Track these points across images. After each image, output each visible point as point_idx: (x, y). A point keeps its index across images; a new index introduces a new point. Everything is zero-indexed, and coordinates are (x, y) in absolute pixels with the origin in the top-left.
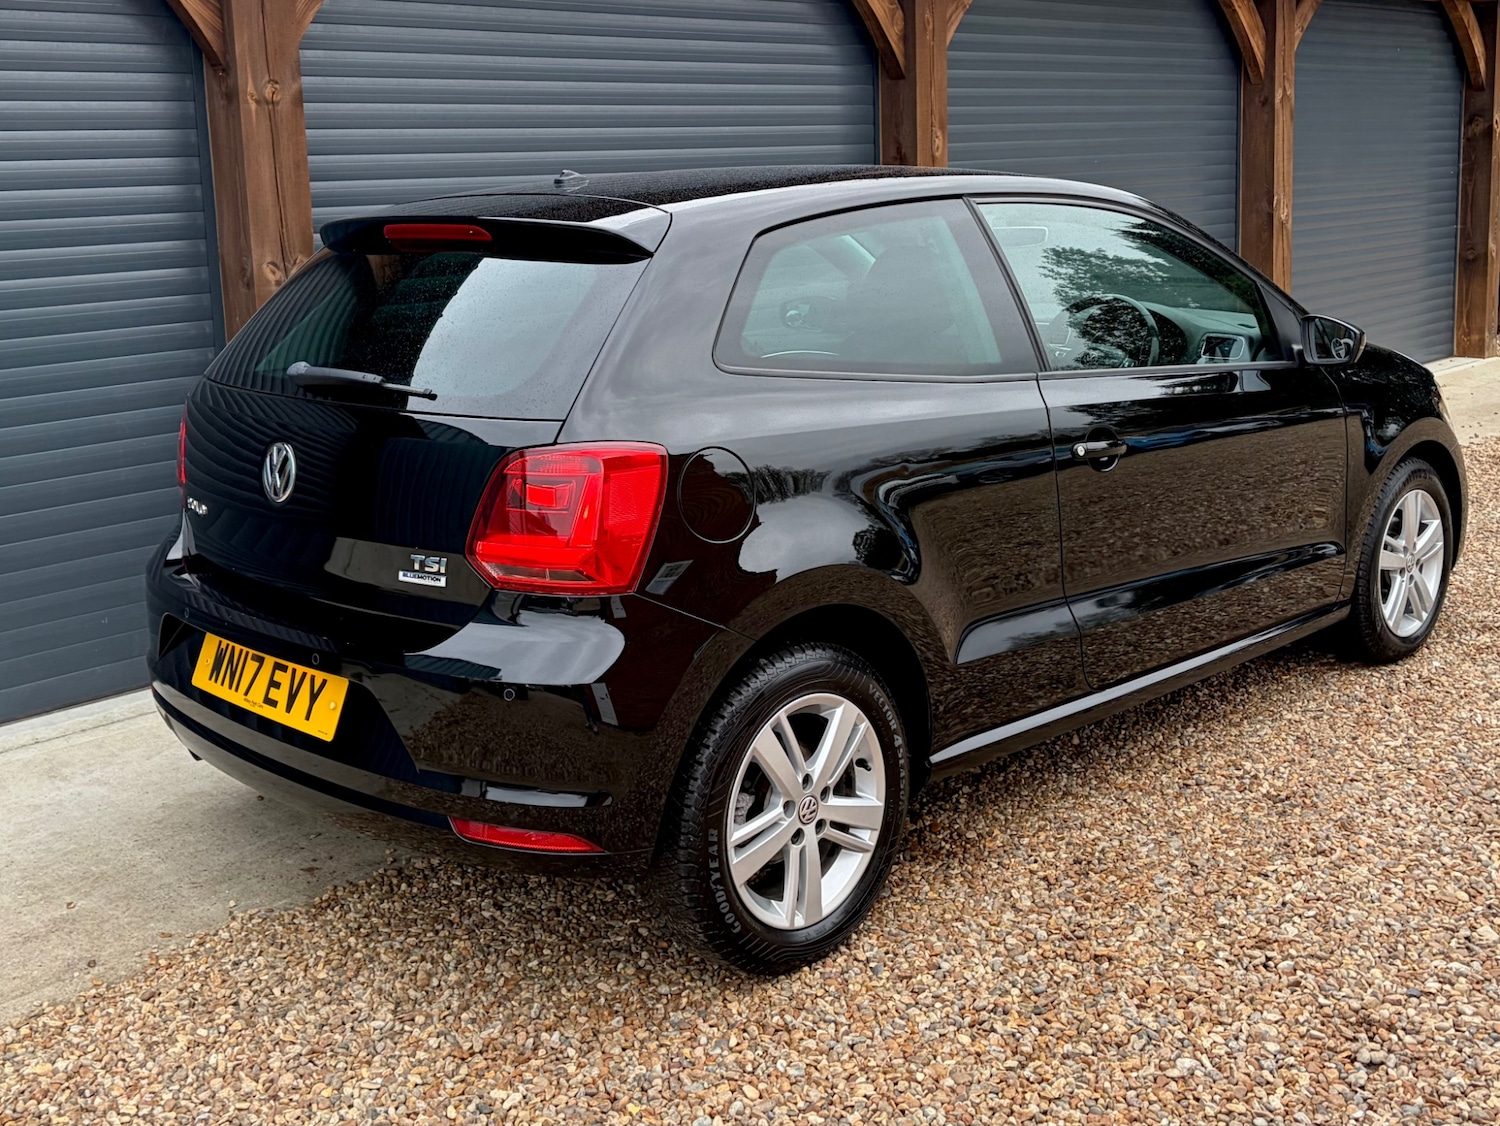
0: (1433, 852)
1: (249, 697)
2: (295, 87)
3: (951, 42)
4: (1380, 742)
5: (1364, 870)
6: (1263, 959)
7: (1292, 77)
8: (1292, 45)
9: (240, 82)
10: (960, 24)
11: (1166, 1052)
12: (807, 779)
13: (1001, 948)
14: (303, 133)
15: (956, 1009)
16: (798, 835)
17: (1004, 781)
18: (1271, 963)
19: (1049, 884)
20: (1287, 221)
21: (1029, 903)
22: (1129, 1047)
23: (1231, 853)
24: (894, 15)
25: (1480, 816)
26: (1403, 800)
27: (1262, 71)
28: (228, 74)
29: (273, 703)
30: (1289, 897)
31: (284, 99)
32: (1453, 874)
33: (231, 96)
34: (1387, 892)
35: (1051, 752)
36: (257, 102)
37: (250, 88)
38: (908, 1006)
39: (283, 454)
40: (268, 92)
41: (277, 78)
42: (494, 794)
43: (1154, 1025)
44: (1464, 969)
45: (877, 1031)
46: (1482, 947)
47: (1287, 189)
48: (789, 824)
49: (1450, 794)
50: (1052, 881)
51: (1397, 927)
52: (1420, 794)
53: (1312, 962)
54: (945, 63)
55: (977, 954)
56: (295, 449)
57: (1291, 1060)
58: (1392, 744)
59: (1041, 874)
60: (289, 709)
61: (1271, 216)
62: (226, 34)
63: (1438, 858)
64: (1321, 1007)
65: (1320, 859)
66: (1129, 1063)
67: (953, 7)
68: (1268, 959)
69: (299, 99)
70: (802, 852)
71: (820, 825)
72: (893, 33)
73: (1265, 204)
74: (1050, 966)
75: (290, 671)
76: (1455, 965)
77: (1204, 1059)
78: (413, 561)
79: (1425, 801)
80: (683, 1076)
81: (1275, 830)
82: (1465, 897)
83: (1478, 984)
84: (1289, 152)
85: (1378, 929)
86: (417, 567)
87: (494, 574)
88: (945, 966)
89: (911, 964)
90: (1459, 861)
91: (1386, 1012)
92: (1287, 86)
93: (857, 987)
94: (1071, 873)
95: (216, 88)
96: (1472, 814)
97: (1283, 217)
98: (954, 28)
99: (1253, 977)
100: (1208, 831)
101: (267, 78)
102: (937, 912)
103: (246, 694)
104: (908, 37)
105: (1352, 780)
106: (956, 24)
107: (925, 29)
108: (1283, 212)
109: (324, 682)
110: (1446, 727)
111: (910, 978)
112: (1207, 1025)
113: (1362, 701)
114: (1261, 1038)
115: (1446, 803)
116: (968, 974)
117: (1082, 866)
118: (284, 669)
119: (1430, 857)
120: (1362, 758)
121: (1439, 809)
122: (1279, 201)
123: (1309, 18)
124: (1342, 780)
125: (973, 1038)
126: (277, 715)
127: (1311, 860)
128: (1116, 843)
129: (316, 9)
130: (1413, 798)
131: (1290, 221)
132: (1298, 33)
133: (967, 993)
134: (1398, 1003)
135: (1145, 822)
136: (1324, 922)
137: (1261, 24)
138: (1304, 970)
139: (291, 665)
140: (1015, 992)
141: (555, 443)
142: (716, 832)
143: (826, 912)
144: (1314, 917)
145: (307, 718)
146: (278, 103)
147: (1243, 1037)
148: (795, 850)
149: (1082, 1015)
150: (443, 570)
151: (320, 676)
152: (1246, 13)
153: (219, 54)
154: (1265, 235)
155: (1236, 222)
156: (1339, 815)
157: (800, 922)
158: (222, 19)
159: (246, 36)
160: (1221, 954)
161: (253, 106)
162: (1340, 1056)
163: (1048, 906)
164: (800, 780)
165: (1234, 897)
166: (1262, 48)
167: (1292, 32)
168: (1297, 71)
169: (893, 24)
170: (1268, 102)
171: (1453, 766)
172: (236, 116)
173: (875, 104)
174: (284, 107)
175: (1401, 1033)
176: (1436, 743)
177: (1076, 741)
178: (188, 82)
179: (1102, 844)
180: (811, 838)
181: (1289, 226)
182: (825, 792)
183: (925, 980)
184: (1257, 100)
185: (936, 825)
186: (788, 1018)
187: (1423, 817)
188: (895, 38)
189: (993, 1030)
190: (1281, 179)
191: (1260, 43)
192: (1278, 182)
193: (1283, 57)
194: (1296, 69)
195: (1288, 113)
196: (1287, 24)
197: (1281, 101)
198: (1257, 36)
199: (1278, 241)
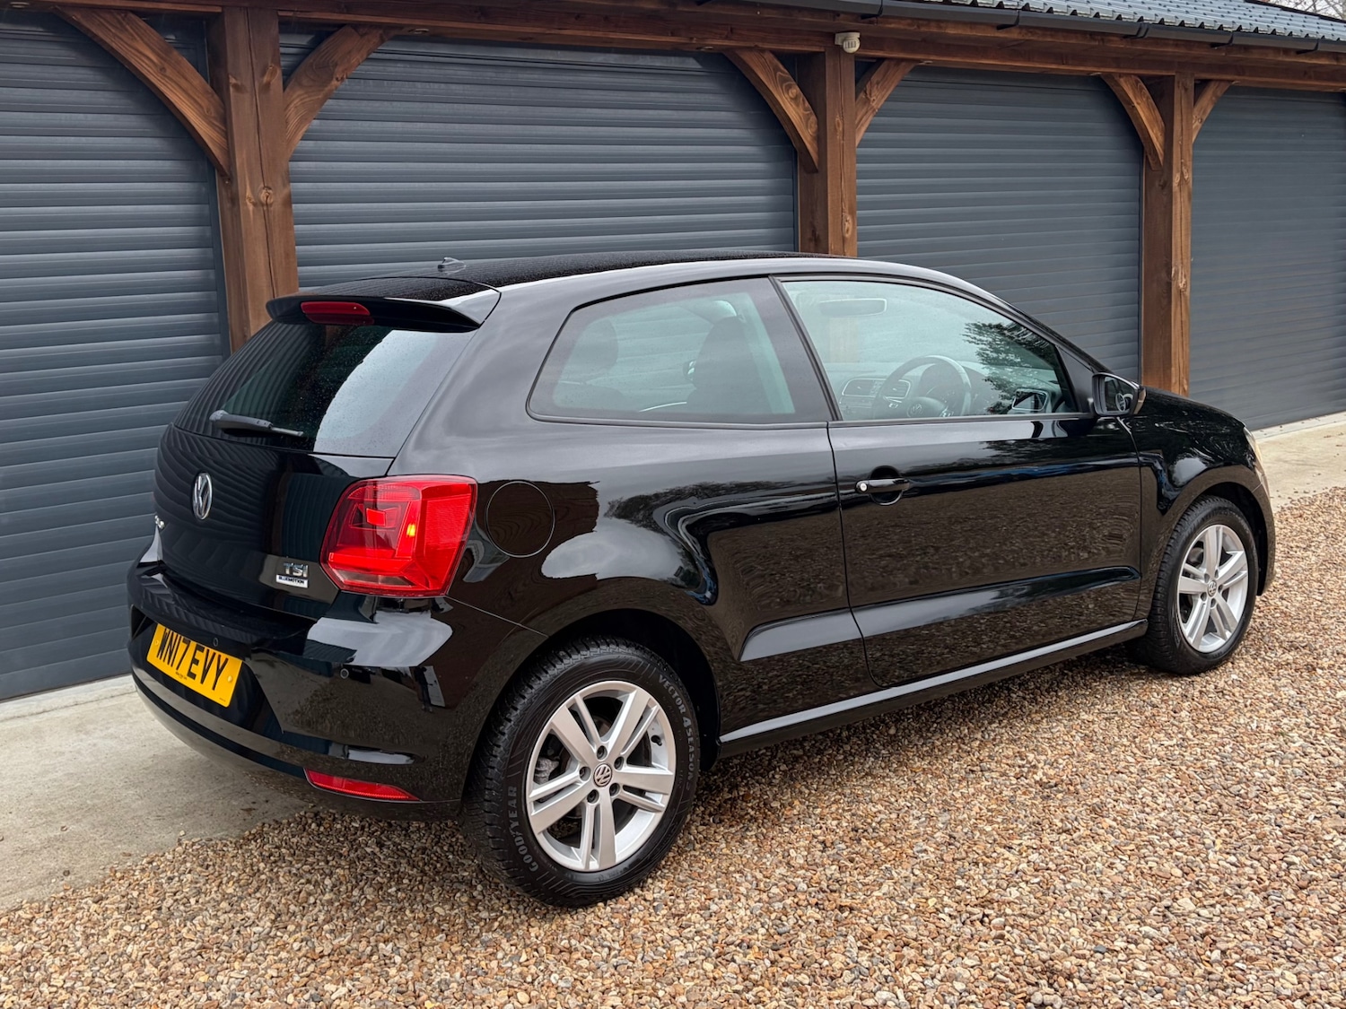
0: (1166, 834)
1: (179, 671)
2: (286, 191)
3: (861, 140)
4: (1156, 741)
5: (1098, 847)
6: (980, 916)
7: (1189, 163)
8: (1190, 136)
9: (239, 188)
10: (870, 125)
11: (870, 985)
12: (602, 750)
13: (764, 896)
14: (292, 228)
15: (710, 942)
16: (593, 796)
17: (819, 762)
18: (986, 919)
19: (825, 846)
20: (1185, 289)
21: (802, 861)
22: (840, 980)
23: (988, 828)
24: (809, 119)
25: (1220, 806)
26: (1156, 790)
27: (1161, 158)
28: (232, 182)
29: (192, 675)
30: (1023, 866)
31: (276, 199)
32: (1176, 853)
33: (234, 200)
34: (1111, 866)
35: (867, 740)
36: (255, 204)
37: (248, 193)
38: (673, 938)
39: (204, 481)
40: (263, 196)
41: (270, 185)
42: (355, 755)
43: (866, 964)
44: (1152, 932)
45: (640, 956)
46: (1177, 915)
47: (1185, 261)
48: (585, 786)
49: (1201, 787)
50: (828, 845)
51: (1108, 894)
52: (1173, 787)
53: (1021, 920)
54: (855, 159)
55: (743, 899)
56: (211, 476)
57: (973, 998)
58: (1166, 743)
59: (821, 838)
60: (202, 682)
61: (1169, 285)
62: (229, 151)
63: (1168, 840)
64: (1015, 956)
65: (1064, 836)
66: (835, 993)
67: (864, 111)
68: (984, 915)
69: (288, 201)
70: (597, 810)
71: (614, 788)
72: (807, 135)
73: (1164, 275)
74: (799, 912)
75: (205, 651)
76: (1145, 929)
77: (900, 993)
78: (285, 567)
79: (1176, 792)
80: (475, 982)
81: (1034, 811)
82: (1179, 873)
83: (1160, 945)
84: (1187, 229)
85: (1092, 896)
86: (288, 572)
87: (342, 579)
88: (714, 908)
89: (687, 905)
90: (1186, 844)
91: (1069, 964)
92: (1185, 171)
93: (638, 921)
94: (846, 839)
95: (224, 193)
96: (1214, 804)
97: (1181, 286)
98: (864, 129)
99: (967, 930)
100: (976, 809)
101: (262, 185)
102: (725, 864)
103: (177, 668)
104: (821, 138)
105: (1118, 773)
106: (866, 126)
107: (836, 130)
108: (1181, 281)
109: (227, 660)
110: (1221, 730)
111: (682, 915)
112: (912, 966)
113: (1154, 706)
114: (954, 978)
115: (1195, 794)
116: (729, 916)
117: (856, 834)
118: (202, 650)
119: (1161, 839)
120: (1135, 754)
121: (1187, 800)
122: (1177, 273)
123: (1209, 111)
124: (1109, 772)
125: (716, 966)
126: (194, 685)
127: (1054, 837)
128: (894, 816)
129: (304, 129)
130: (1166, 789)
131: (1188, 289)
132: (1197, 125)
133: (724, 930)
134: (1083, 957)
135: (925, 800)
136: (1045, 887)
137: (1160, 118)
138: (1012, 926)
139: (206, 648)
140: (762, 931)
141: (386, 476)
142: (515, 789)
143: (619, 859)
144: (1038, 883)
145: (214, 689)
146: (271, 205)
147: (939, 977)
148: (590, 807)
149: (810, 952)
150: (305, 575)
151: (224, 656)
152: (1146, 110)
153: (224, 167)
154: (1165, 303)
155: (1139, 290)
156: (1095, 800)
157: (594, 865)
158: (227, 139)
159: (245, 152)
160: (947, 910)
161: (251, 207)
162: (1016, 997)
163: (816, 864)
164: (595, 751)
165: (977, 864)
166: (1161, 139)
167: (1190, 124)
168: (1194, 158)
169: (807, 126)
170: (1167, 185)
171: (1214, 763)
172: (238, 216)
173: (794, 194)
174: (277, 208)
175: (1076, 981)
176: (1206, 744)
177: (892, 731)
178: (204, 189)
179: (881, 816)
180: (605, 799)
181: (1188, 293)
182: (619, 762)
183: (693, 918)
184: (1157, 184)
185: (749, 795)
186: (573, 942)
187: (1168, 805)
188: (809, 138)
189: (734, 961)
190: (1179, 252)
191: (1159, 134)
192: (1176, 255)
193: (1181, 146)
194: (1193, 157)
195: (1185, 194)
196: (1184, 117)
197: (1180, 184)
198: (1156, 129)
199: (1176, 307)
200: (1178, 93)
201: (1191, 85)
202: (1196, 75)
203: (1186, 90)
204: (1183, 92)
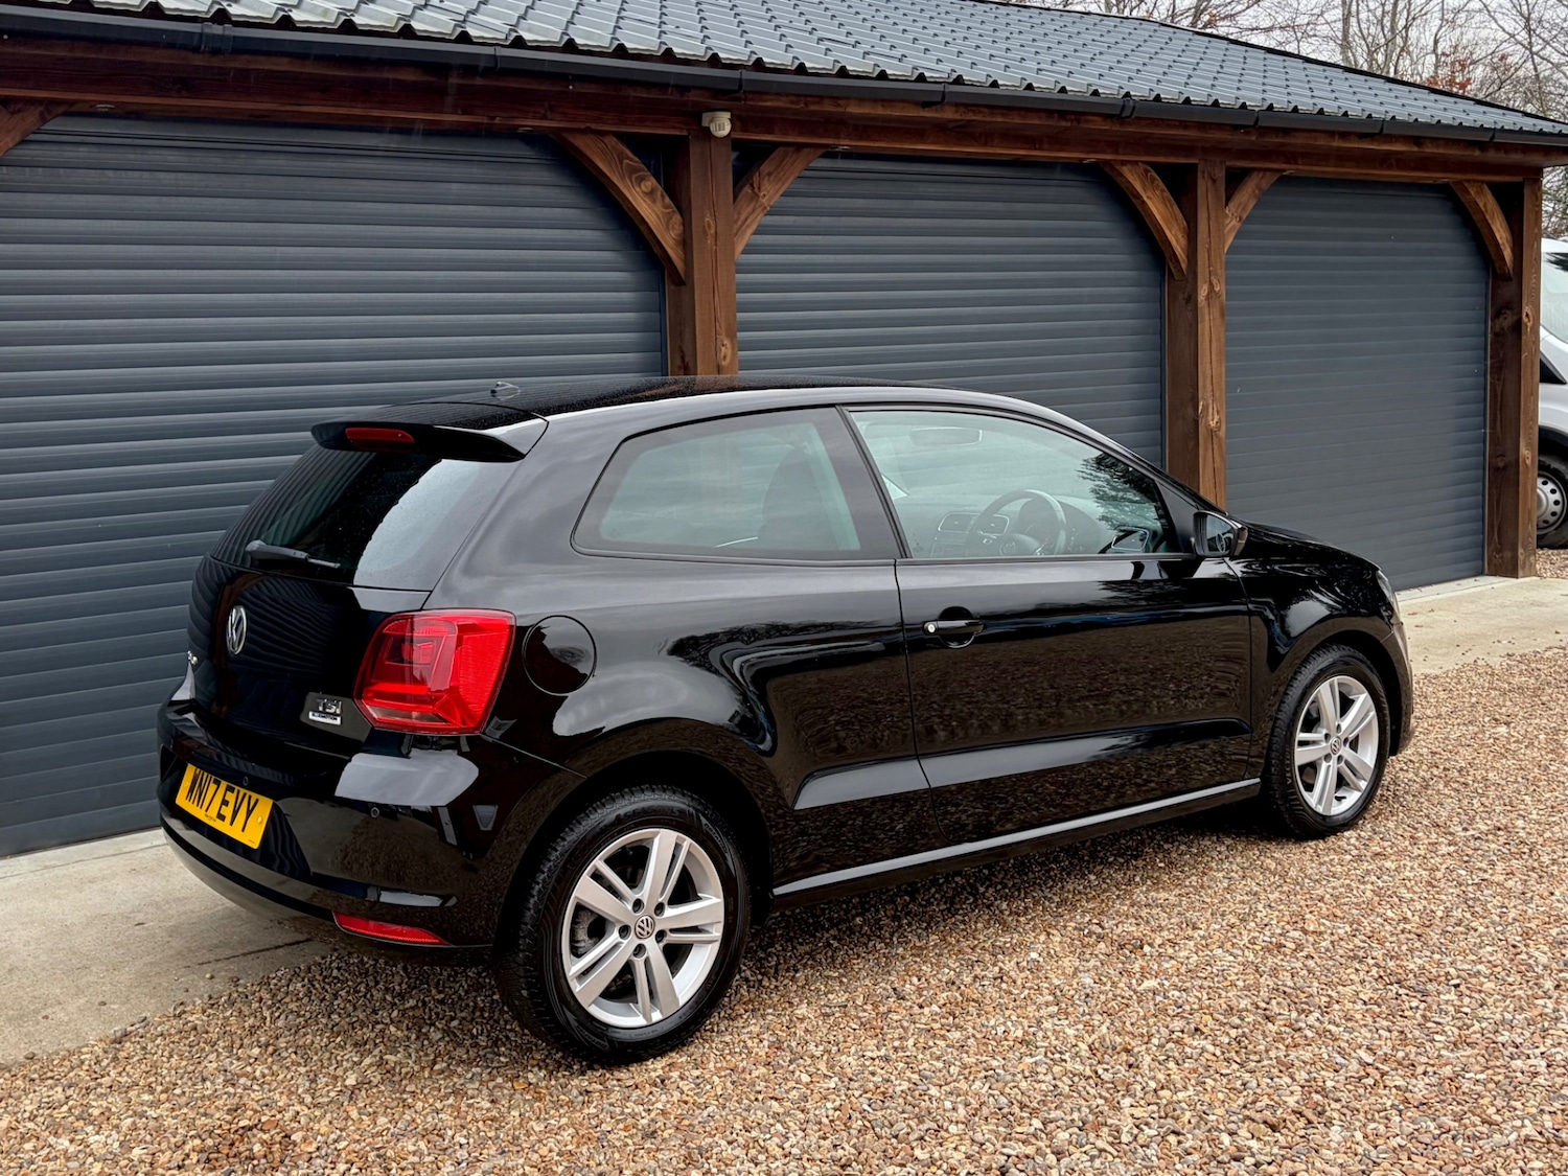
7: (1221, 272)
16: (639, 950)
20: (1219, 428)
27: (1184, 266)
29: (221, 817)
39: (238, 614)
42: (387, 898)
47: (1217, 394)
56: (246, 608)
60: (232, 824)
61: (1196, 422)
73: (1190, 410)
75: (236, 791)
78: (318, 704)
84: (1218, 353)
86: (321, 709)
87: (375, 716)
92: (1215, 281)
97: (1213, 424)
103: (205, 809)
108: (1212, 418)
109: (257, 801)
118: (232, 790)
122: (1206, 408)
123: (1249, 206)
126: (222, 827)
131: (1223, 430)
132: (1232, 226)
137: (1180, 216)
139: (237, 788)
145: (244, 831)
150: (338, 712)
151: (255, 796)
152: (1160, 205)
154: (1191, 444)
155: (1162, 429)
166: (1183, 242)
167: (1220, 229)
168: (1228, 265)
170: (1191, 299)
181: (1222, 433)
184: (1181, 297)
190: (1208, 382)
191: (1180, 236)
192: (1204, 387)
193: (1209, 251)
194: (1227, 263)
195: (1216, 311)
196: (1213, 214)
197: (1208, 298)
198: (1175, 229)
199: (1206, 449)
200: (1203, 185)
201: (1220, 174)
202: (1228, 163)
203: (1214, 181)
204: (1210, 183)
